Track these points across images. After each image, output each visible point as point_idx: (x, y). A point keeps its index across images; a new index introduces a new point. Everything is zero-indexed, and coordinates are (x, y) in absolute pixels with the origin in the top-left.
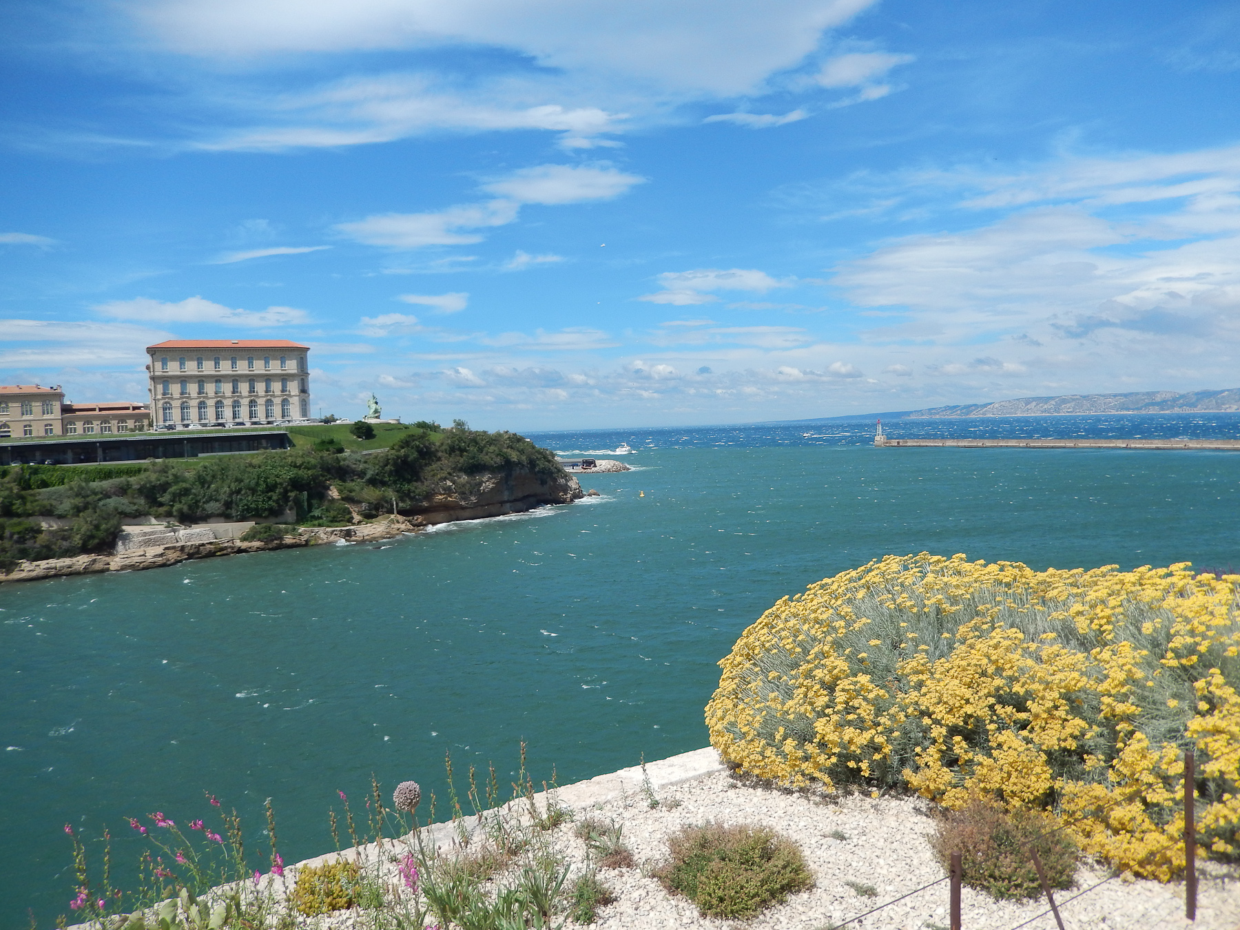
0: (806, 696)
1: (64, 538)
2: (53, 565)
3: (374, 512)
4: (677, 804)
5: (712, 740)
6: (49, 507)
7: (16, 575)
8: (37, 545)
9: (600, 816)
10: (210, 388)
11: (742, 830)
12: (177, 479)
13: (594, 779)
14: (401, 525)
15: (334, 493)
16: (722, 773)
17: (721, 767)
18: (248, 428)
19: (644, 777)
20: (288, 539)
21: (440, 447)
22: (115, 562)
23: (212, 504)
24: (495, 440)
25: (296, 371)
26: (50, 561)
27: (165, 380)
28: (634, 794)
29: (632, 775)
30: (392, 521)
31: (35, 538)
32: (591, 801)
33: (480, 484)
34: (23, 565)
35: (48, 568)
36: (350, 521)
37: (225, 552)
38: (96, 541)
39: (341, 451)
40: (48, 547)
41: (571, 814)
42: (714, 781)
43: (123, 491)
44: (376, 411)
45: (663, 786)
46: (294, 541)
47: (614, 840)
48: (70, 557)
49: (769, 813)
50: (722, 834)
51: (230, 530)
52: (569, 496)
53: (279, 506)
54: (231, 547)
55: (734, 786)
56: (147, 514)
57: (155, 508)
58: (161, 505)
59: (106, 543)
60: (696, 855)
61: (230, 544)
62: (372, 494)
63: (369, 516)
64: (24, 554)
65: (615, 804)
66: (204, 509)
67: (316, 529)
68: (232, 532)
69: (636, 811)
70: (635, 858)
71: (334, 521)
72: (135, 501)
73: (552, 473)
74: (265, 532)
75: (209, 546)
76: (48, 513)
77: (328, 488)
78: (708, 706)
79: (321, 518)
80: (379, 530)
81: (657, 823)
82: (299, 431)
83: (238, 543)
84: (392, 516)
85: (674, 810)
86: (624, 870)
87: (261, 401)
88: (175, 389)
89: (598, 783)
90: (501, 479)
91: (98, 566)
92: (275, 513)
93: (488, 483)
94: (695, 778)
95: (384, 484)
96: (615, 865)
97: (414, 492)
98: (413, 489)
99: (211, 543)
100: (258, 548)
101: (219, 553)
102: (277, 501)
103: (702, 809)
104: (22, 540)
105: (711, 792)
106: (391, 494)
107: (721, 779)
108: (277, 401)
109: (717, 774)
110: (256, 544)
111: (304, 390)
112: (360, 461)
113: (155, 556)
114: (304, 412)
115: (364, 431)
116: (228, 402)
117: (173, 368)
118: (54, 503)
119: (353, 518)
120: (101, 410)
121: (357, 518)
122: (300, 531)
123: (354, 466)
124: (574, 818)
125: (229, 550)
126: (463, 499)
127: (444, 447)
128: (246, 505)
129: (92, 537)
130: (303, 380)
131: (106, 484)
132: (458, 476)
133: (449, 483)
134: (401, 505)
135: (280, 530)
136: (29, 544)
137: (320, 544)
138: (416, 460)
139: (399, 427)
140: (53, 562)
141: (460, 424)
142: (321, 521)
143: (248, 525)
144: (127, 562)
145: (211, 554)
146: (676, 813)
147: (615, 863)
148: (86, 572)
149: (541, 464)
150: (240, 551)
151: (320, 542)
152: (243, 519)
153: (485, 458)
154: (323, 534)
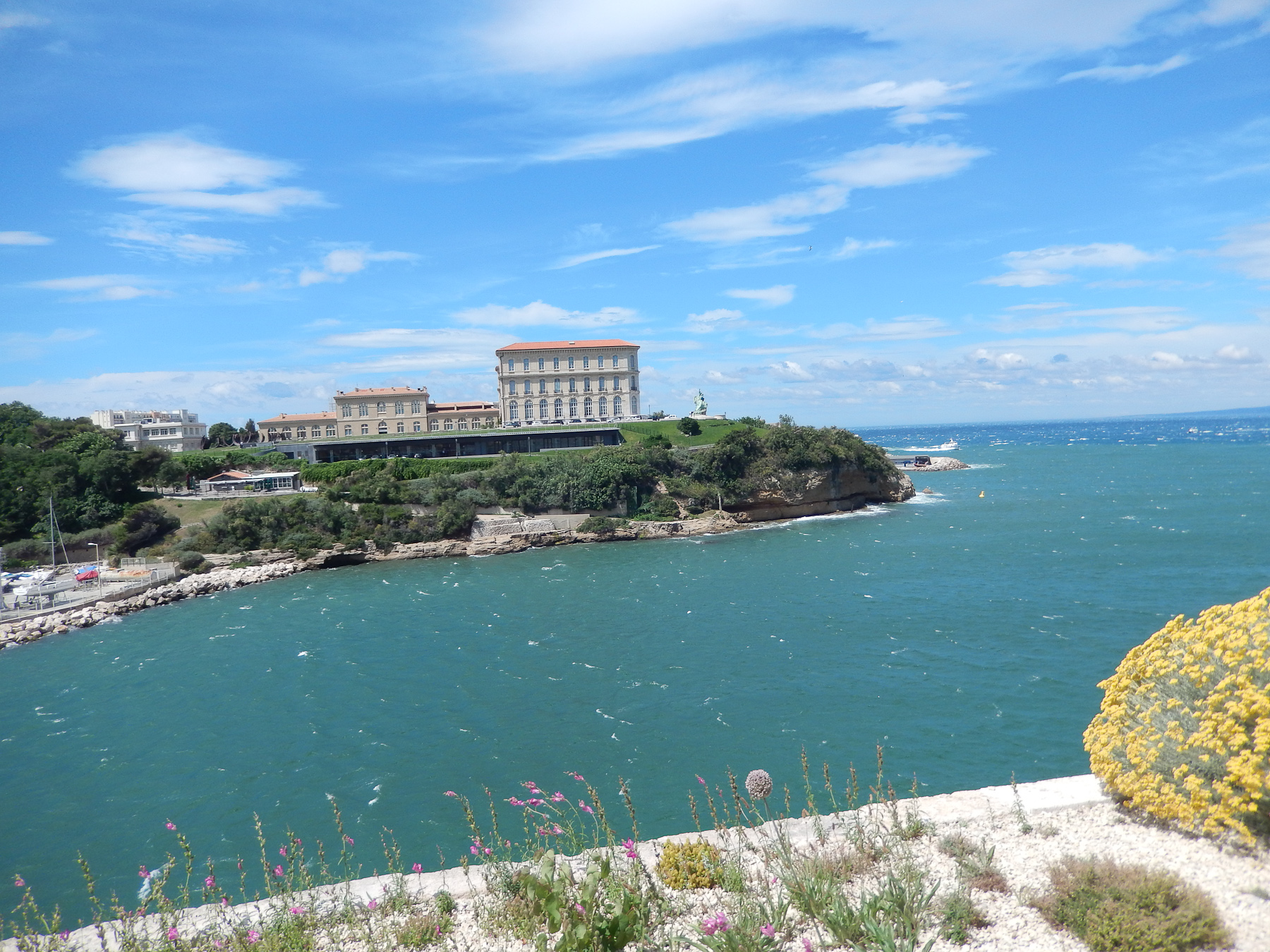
0: (1215, 730)
1: (430, 525)
2: (421, 548)
3: (700, 508)
4: (1054, 833)
5: (1094, 767)
6: (417, 496)
7: (392, 556)
8: (408, 530)
9: (965, 834)
10: (550, 387)
11: (1138, 870)
12: (522, 472)
13: (955, 794)
14: (727, 520)
15: (662, 489)
16: (1106, 805)
17: (1104, 798)
18: (584, 426)
19: (1014, 798)
20: (620, 532)
21: (765, 443)
22: (471, 548)
23: (551, 497)
24: (821, 436)
25: (627, 370)
26: (419, 544)
27: (512, 380)
28: (1003, 816)
29: (1000, 796)
30: (717, 517)
31: (407, 523)
32: (954, 817)
33: (806, 481)
34: (398, 547)
35: (417, 551)
36: (677, 515)
37: (563, 542)
38: (455, 527)
39: (669, 446)
40: (417, 532)
41: (934, 827)
42: (1097, 813)
43: (477, 482)
44: (702, 407)
45: (1036, 812)
46: (625, 533)
47: (985, 861)
48: (434, 541)
49: (1168, 857)
50: (1112, 871)
51: (568, 522)
52: (900, 495)
53: (613, 500)
54: (568, 537)
55: (1121, 821)
56: (497, 504)
57: (504, 499)
58: (509, 496)
59: (463, 530)
60: (1083, 890)
61: (567, 535)
62: (698, 489)
63: (695, 512)
64: (398, 537)
65: (981, 823)
66: (545, 501)
67: (645, 523)
68: (569, 523)
69: (1006, 834)
70: (1010, 883)
71: (662, 515)
72: (487, 492)
73: (882, 470)
74: (599, 524)
75: (549, 536)
76: (417, 501)
77: (656, 483)
78: (1087, 731)
79: (649, 512)
80: (704, 525)
81: (1031, 850)
82: (629, 427)
83: (575, 534)
84: (718, 512)
85: (1050, 838)
86: (997, 894)
87: (595, 399)
88: (520, 388)
89: (960, 799)
90: (828, 476)
91: (457, 551)
92: (608, 506)
93: (814, 480)
94: (1074, 807)
95: (709, 479)
96: (987, 887)
97: (739, 488)
98: (738, 485)
99: (551, 533)
100: (592, 539)
101: (558, 543)
102: (610, 496)
103: (1084, 842)
104: (397, 525)
105: (1094, 825)
106: (717, 491)
107: (1106, 812)
108: (610, 398)
109: (1099, 805)
110: (591, 535)
111: (634, 388)
112: (687, 457)
113: (504, 543)
114: (635, 409)
115: (691, 427)
116: (566, 400)
117: (519, 369)
118: (422, 492)
119: (679, 513)
120: (458, 408)
121: (683, 513)
122: (630, 524)
123: (681, 462)
124: (936, 832)
125: (567, 540)
126: (789, 496)
127: (768, 444)
128: (582, 498)
129: (452, 524)
130: (633, 377)
131: (463, 476)
132: (783, 473)
133: (774, 480)
134: (726, 501)
135: (611, 523)
136: (402, 528)
137: (649, 538)
138: (740, 457)
139: (725, 423)
140: (421, 545)
141: (786, 420)
142: (649, 515)
143: (584, 517)
144: (481, 548)
145: (551, 544)
146: (1053, 842)
147: (986, 886)
148: (449, 555)
149: (871, 461)
150: (576, 541)
151: (649, 535)
152: (579, 511)
153: (811, 455)
154: (653, 528)
